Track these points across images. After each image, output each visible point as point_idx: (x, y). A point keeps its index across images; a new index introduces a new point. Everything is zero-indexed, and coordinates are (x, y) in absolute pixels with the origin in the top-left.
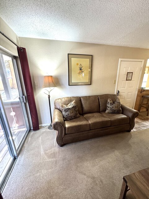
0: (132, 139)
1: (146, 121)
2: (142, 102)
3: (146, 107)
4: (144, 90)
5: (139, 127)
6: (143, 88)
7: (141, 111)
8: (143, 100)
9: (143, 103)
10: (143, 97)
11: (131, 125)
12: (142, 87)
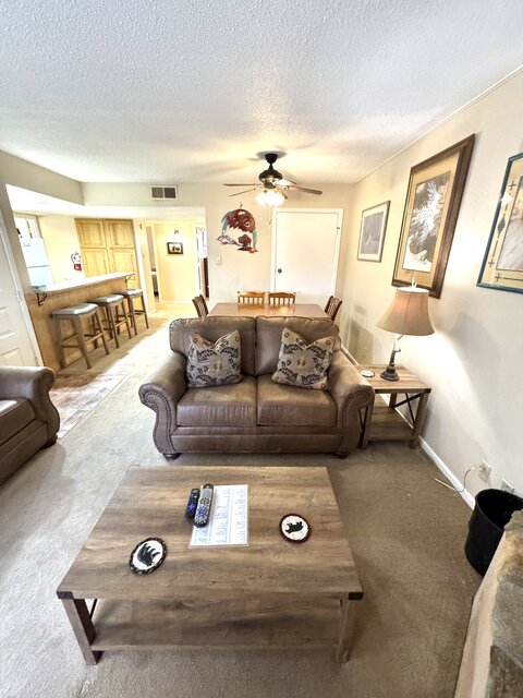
0: (67, 459)
1: (91, 384)
2: (58, 333)
3: (76, 344)
4: (46, 295)
5: (79, 412)
6: (37, 288)
7: (68, 360)
8: (58, 327)
9: (63, 337)
10: (51, 316)
11: (46, 422)
12: (33, 285)
